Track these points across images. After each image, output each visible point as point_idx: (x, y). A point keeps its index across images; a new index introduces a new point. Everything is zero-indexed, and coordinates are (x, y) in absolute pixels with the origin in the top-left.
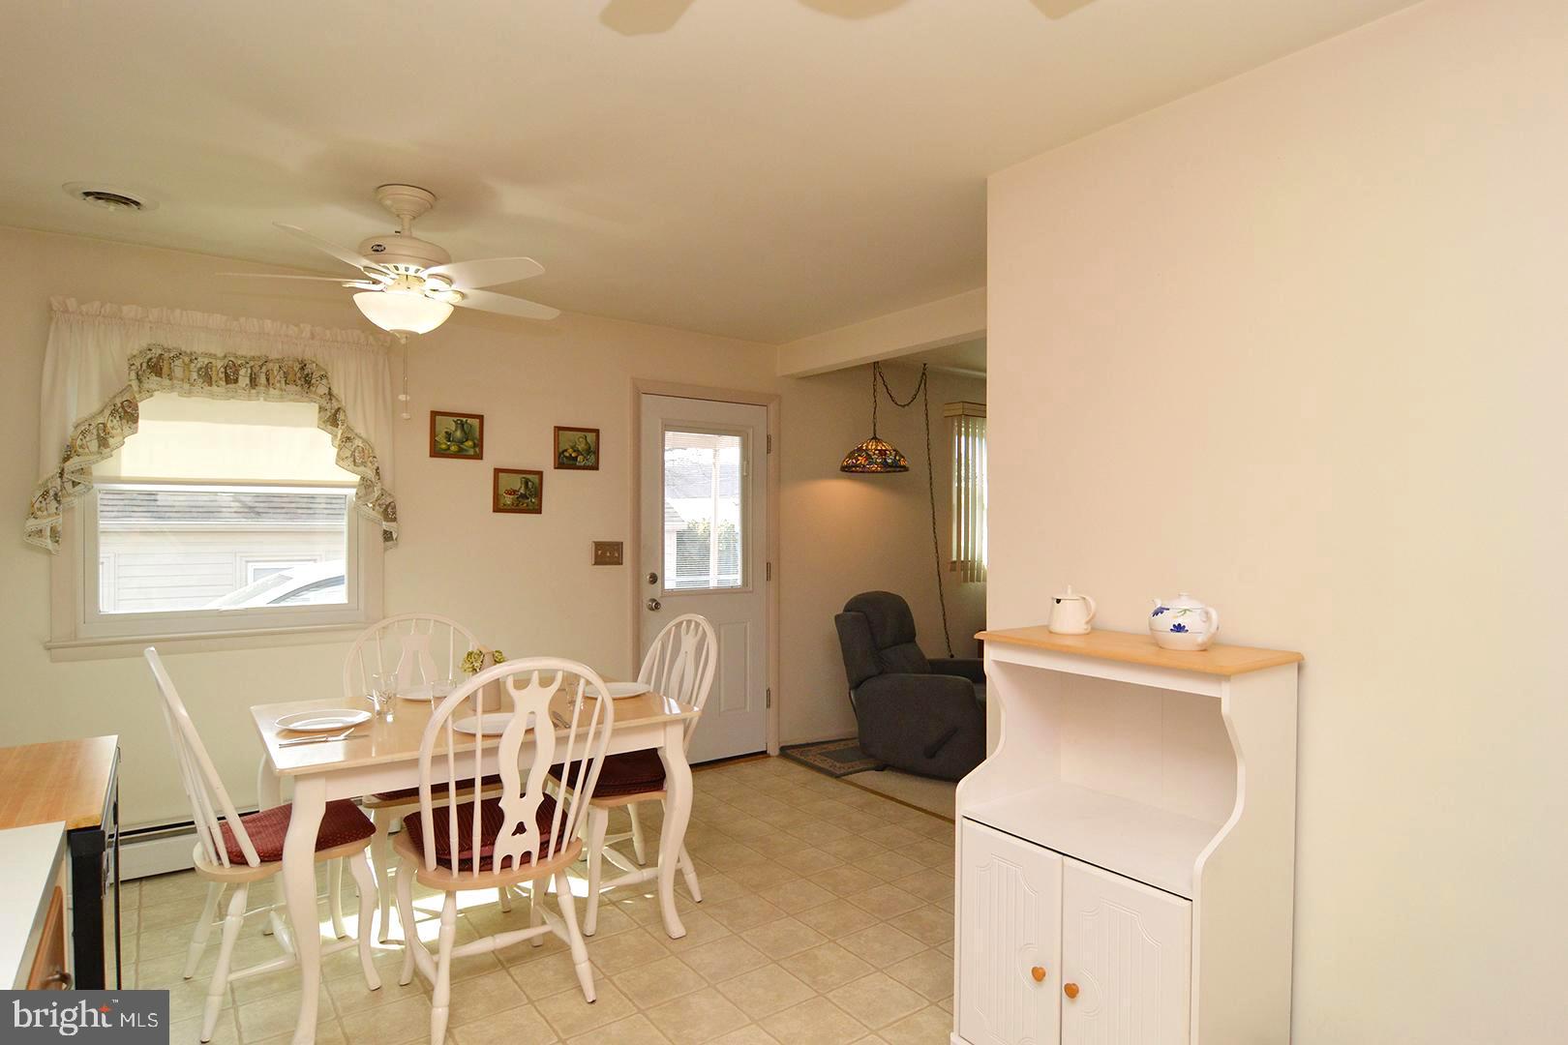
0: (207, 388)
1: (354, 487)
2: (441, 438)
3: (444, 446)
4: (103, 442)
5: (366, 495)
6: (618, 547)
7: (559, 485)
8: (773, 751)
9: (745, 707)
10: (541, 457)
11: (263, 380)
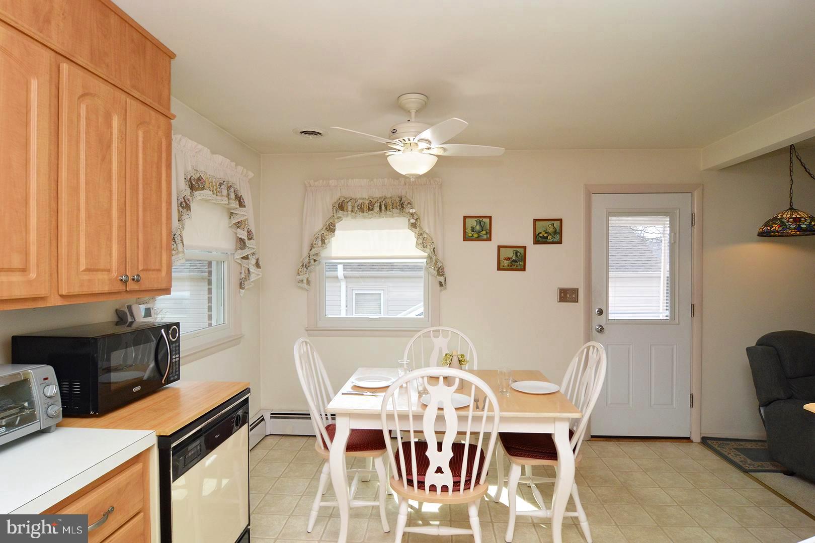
0: (361, 214)
1: (424, 258)
2: (469, 230)
3: (470, 235)
4: (323, 241)
5: (431, 262)
6: (576, 291)
7: (536, 254)
8: (696, 438)
9: (672, 404)
10: (525, 237)
11: (383, 208)
